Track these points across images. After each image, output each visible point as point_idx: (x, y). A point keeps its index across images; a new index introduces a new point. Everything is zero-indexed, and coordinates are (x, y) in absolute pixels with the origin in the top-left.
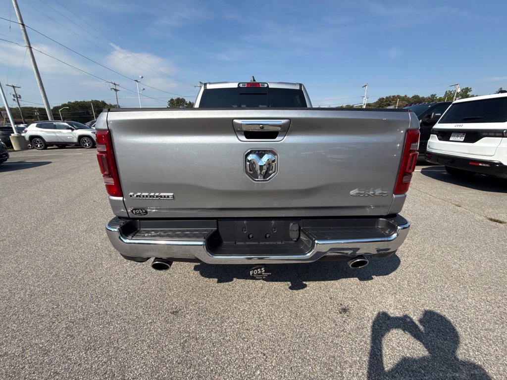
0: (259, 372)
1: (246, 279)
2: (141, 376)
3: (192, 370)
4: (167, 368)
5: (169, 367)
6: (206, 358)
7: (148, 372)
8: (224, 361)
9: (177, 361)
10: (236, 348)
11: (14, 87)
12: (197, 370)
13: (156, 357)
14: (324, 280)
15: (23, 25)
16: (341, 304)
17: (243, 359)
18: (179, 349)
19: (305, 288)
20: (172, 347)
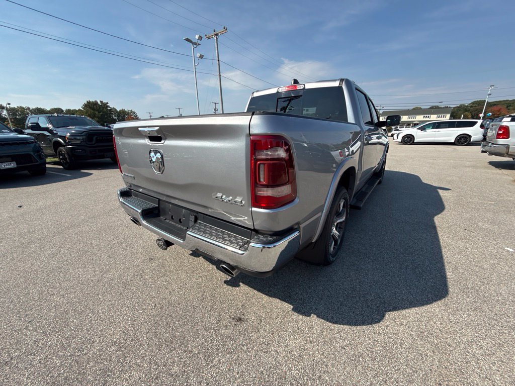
1: (207, 261)
11: (215, 103)
14: (259, 290)
15: (219, 60)
16: (243, 315)
19: (238, 287)
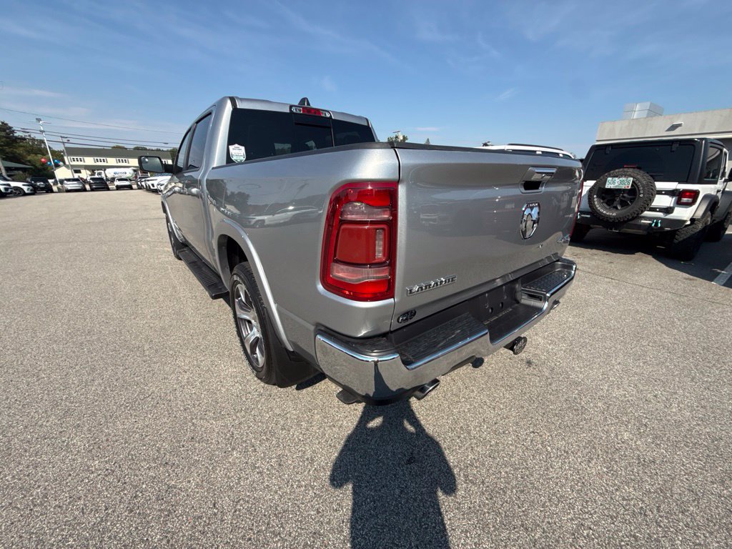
0: (549, 448)
2: (479, 545)
3: (509, 492)
4: (488, 513)
5: (489, 509)
6: (503, 473)
7: (480, 535)
8: (519, 463)
9: (487, 498)
10: (511, 445)
12: (513, 488)
13: (463, 515)
17: (527, 448)
18: (471, 487)
20: (463, 492)
